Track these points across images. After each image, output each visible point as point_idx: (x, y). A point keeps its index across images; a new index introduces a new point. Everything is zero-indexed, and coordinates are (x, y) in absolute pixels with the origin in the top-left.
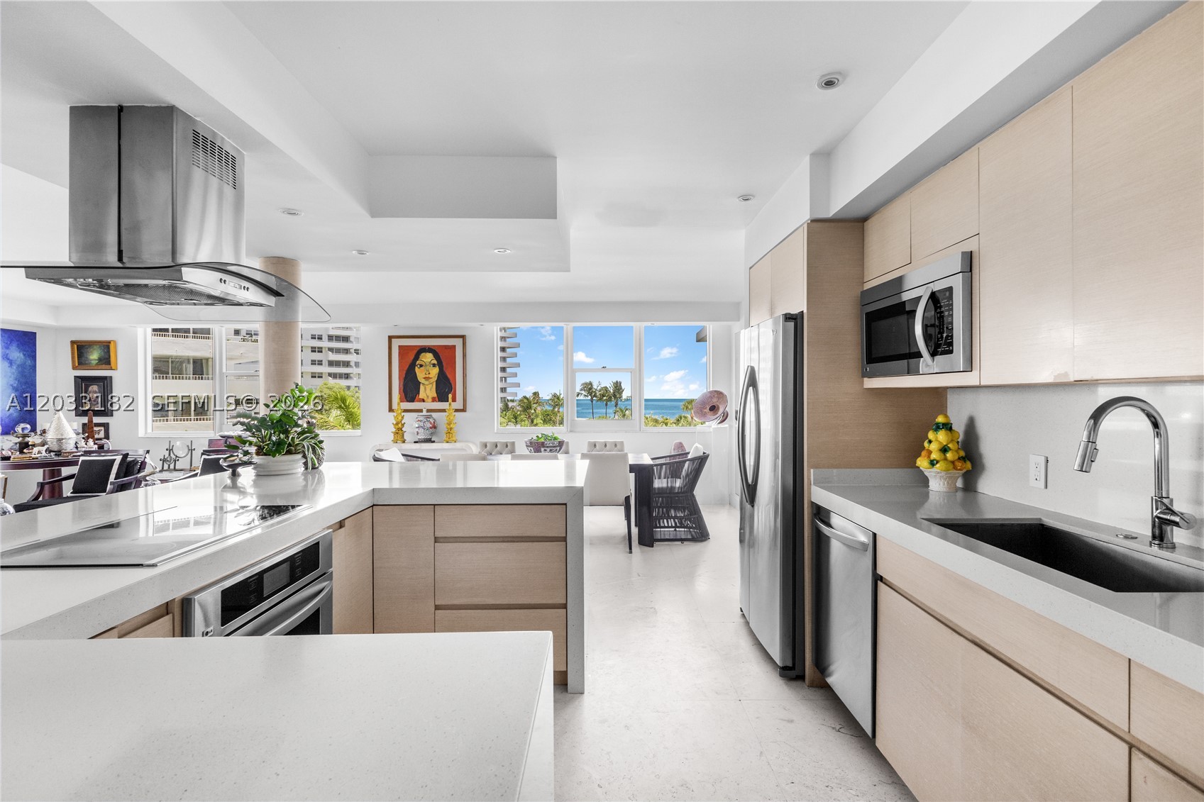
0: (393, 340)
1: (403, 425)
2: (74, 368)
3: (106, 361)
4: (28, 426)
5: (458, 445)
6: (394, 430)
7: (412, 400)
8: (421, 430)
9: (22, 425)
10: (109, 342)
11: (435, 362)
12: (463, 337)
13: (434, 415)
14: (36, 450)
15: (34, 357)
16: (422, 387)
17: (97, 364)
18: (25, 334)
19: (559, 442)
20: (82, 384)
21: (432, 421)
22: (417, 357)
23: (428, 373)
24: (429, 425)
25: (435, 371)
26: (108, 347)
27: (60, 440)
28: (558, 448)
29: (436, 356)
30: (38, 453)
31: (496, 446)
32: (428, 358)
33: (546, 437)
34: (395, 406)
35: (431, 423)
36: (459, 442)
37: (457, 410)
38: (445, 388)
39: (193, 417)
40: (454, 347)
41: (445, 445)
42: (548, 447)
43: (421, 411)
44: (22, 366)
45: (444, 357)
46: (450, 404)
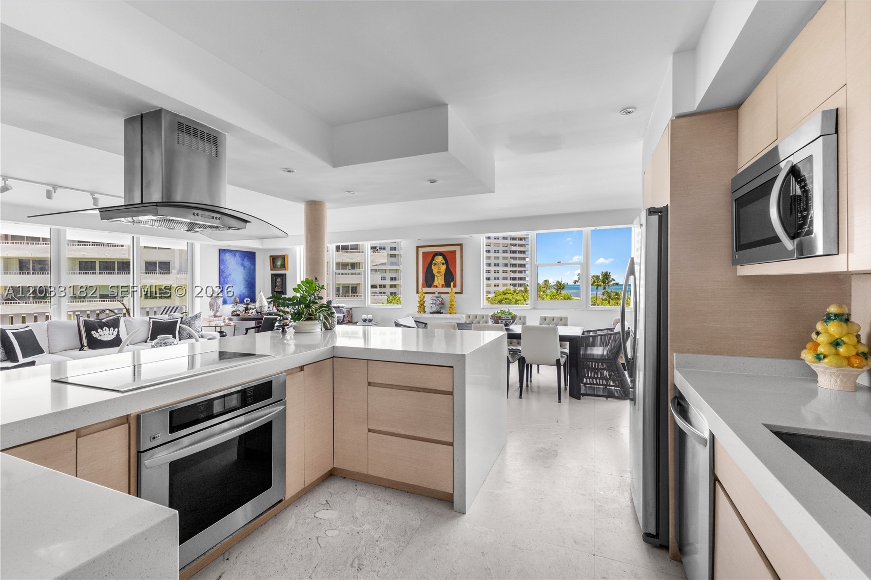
0: (419, 248)
1: (424, 302)
2: (271, 270)
3: (283, 266)
4: (249, 299)
5: (456, 316)
6: (419, 305)
7: (430, 286)
8: (434, 306)
9: (246, 299)
10: (285, 256)
11: (444, 262)
12: (461, 245)
13: (443, 296)
14: (251, 311)
15: (254, 265)
16: (436, 278)
17: (280, 267)
18: (251, 253)
19: (512, 317)
20: (274, 277)
21: (440, 299)
22: (433, 259)
23: (439, 269)
24: (438, 302)
25: (444, 268)
26: (284, 258)
27: (261, 307)
28: (512, 321)
29: (445, 258)
30: (252, 313)
31: (476, 317)
32: (439, 259)
33: (503, 312)
34: (420, 290)
35: (440, 301)
36: (458, 313)
37: (456, 293)
38: (450, 278)
39: (350, 295)
40: (455, 252)
41: (448, 316)
42: (503, 320)
43: (434, 293)
44: (249, 269)
45: (449, 258)
46: (452, 289)
